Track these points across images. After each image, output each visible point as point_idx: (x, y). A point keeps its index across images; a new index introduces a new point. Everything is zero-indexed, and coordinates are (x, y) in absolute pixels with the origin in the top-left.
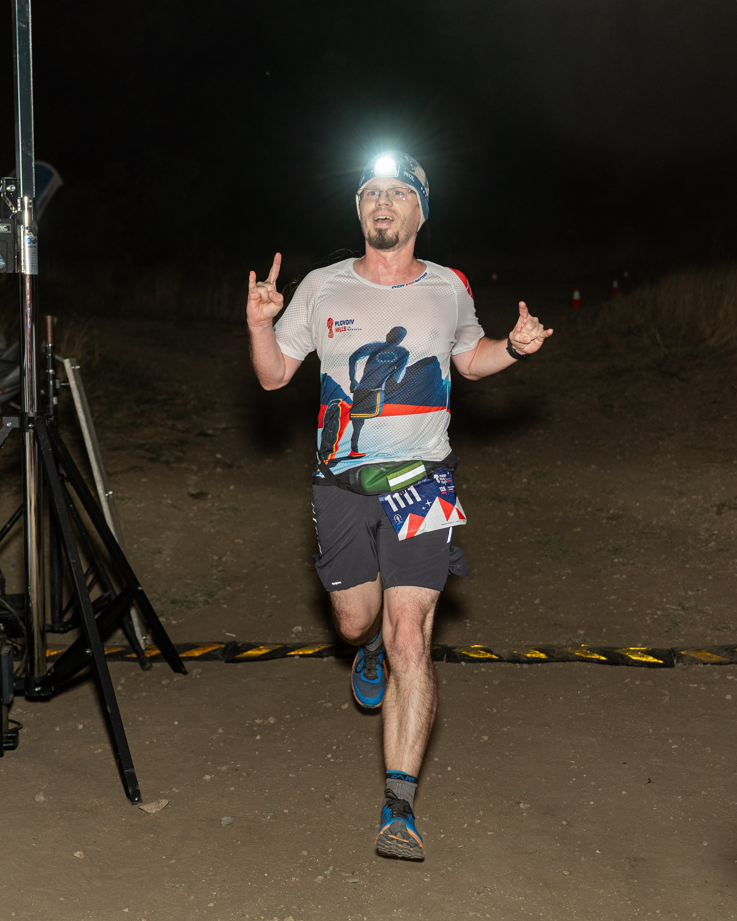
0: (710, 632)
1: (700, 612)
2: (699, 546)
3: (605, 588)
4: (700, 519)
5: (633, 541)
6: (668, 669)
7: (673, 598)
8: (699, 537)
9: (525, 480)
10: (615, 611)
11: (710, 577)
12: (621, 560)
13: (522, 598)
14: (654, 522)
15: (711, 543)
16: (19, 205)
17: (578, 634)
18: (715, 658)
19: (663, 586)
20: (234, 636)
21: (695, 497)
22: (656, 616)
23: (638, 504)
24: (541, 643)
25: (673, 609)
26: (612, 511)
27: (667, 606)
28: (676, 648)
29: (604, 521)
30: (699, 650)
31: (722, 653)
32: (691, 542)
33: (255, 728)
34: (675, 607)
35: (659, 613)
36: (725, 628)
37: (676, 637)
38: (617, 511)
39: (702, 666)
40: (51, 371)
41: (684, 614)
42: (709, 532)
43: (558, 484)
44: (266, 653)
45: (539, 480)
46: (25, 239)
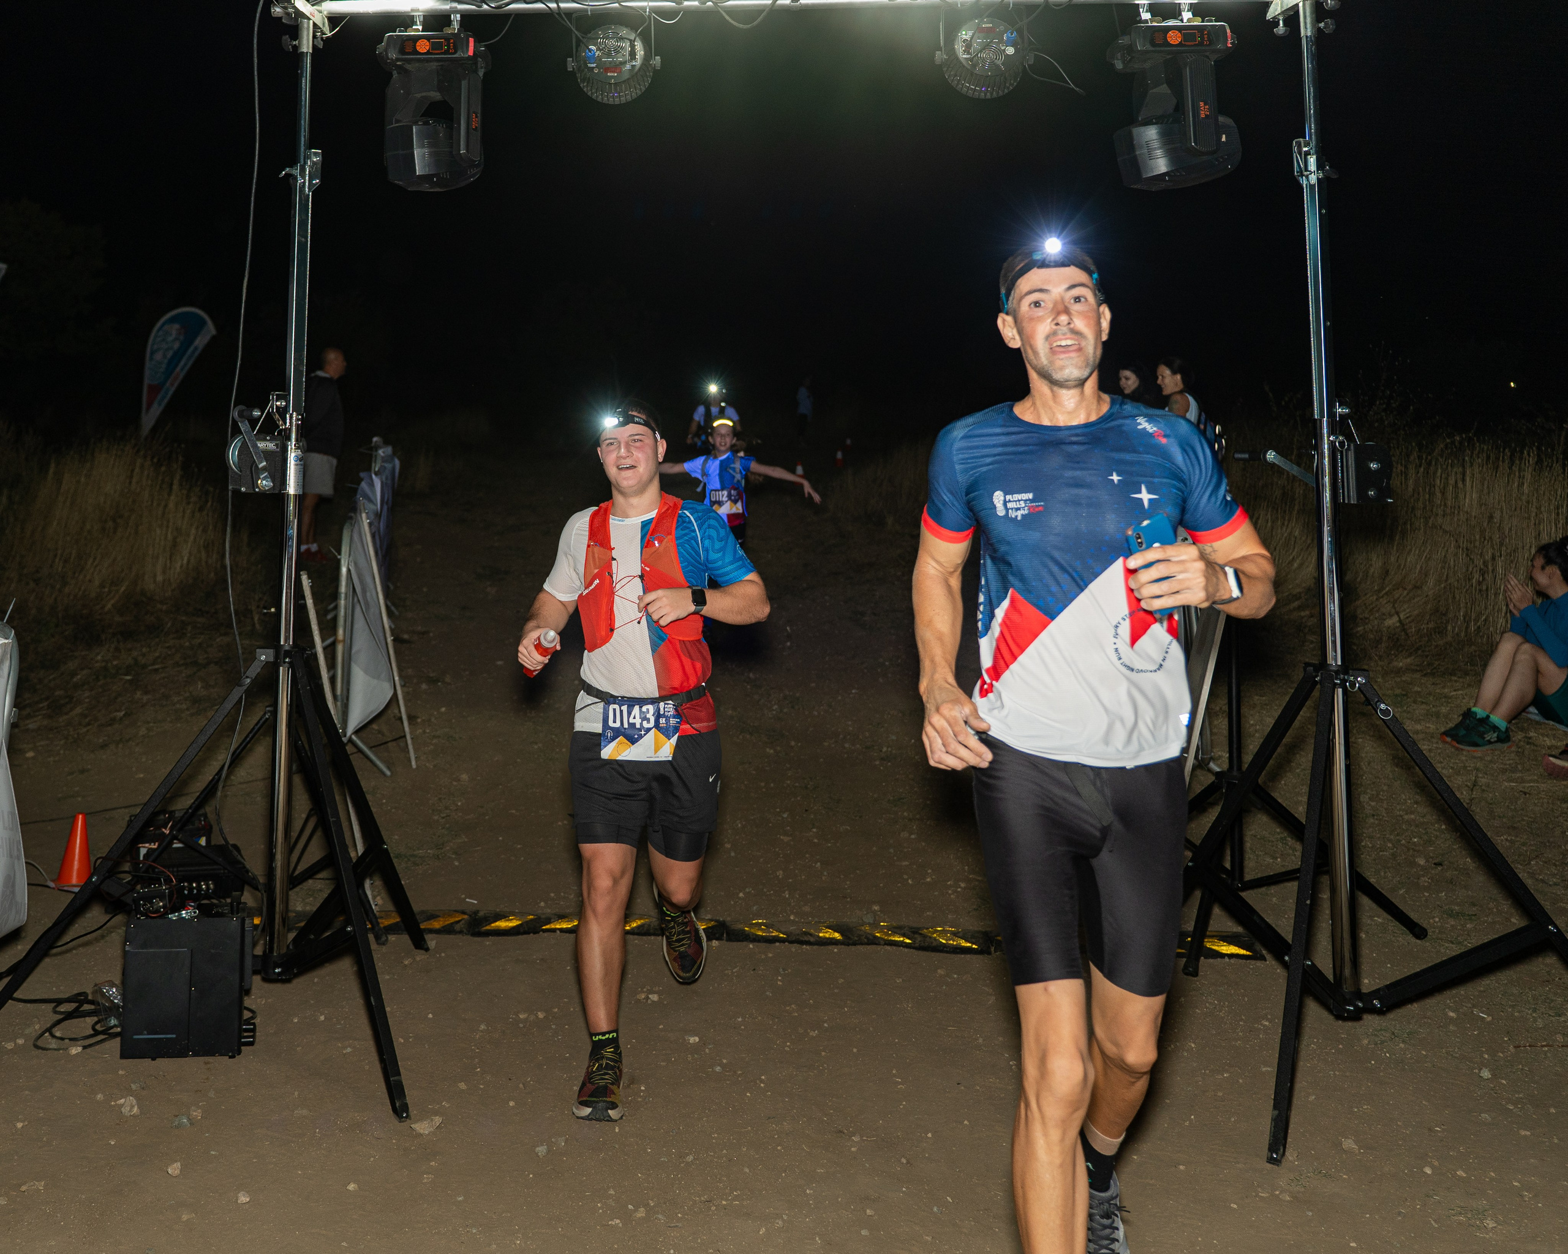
6: (985, 960)
9: (775, 707)
16: (288, 421)
20: (477, 902)
24: (831, 918)
26: (885, 749)
29: (877, 763)
33: (521, 1025)
38: (890, 749)
43: (816, 713)
44: (517, 926)
45: (793, 707)
46: (292, 456)
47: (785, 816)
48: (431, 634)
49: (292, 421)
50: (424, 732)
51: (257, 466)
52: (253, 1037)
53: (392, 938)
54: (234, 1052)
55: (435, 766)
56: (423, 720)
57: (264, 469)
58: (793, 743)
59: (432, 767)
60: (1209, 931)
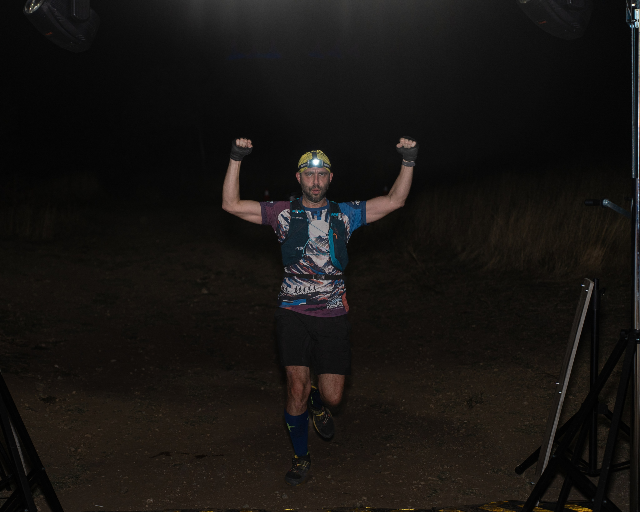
0: (461, 496)
1: (453, 482)
2: (452, 432)
3: (381, 466)
4: (454, 411)
5: (401, 430)
7: (433, 472)
8: (452, 426)
10: (389, 483)
11: (461, 456)
12: (392, 444)
13: (318, 475)
14: (417, 414)
15: (462, 430)
17: (362, 499)
19: (425, 463)
20: (103, 507)
21: (449, 393)
22: (420, 486)
23: (404, 400)
24: (335, 506)
25: (432, 480)
27: (428, 478)
28: (436, 508)
31: (469, 510)
32: (447, 429)
34: (434, 479)
35: (422, 483)
36: (472, 493)
37: (436, 500)
41: (441, 483)
42: (460, 422)
60: (569, 499)
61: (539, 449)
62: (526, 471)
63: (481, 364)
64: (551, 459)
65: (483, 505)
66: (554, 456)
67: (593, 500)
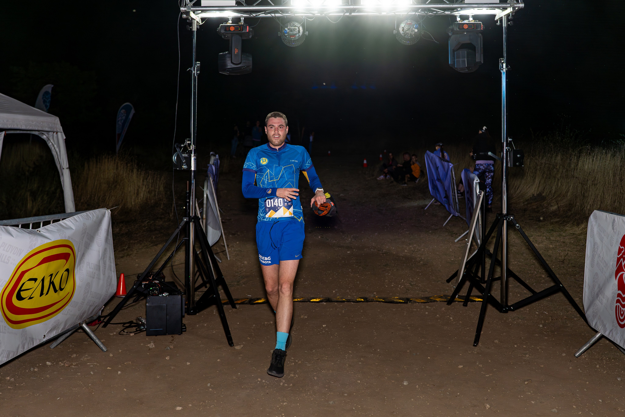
0: (421, 293)
1: (417, 286)
2: (416, 263)
3: (383, 278)
4: (417, 254)
5: (392, 262)
6: (405, 305)
7: (408, 282)
8: (416, 260)
11: (420, 274)
12: (388, 269)
14: (400, 255)
16: (191, 148)
18: (422, 301)
19: (403, 277)
20: (251, 296)
21: (415, 245)
22: (401, 288)
23: (394, 248)
24: (362, 296)
26: (384, 251)
27: (405, 284)
28: (409, 297)
30: (417, 299)
31: (424, 299)
32: (414, 262)
33: (266, 325)
34: (408, 284)
35: (403, 286)
36: (425, 291)
37: (409, 294)
39: (418, 304)
40: (188, 200)
41: (411, 287)
42: (420, 258)
43: (363, 241)
44: (263, 302)
45: (355, 239)
46: (193, 159)
47: (350, 270)
48: (232, 220)
49: (192, 147)
50: (231, 250)
51: (182, 162)
52: (186, 329)
53: (225, 306)
54: (181, 333)
55: (236, 259)
56: (231, 246)
57: (184, 162)
58: (354, 250)
59: (234, 259)
60: (472, 294)
61: (458, 271)
62: (451, 281)
63: (430, 232)
64: (464, 275)
65: (431, 297)
66: (465, 274)
67: (483, 294)
